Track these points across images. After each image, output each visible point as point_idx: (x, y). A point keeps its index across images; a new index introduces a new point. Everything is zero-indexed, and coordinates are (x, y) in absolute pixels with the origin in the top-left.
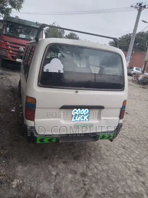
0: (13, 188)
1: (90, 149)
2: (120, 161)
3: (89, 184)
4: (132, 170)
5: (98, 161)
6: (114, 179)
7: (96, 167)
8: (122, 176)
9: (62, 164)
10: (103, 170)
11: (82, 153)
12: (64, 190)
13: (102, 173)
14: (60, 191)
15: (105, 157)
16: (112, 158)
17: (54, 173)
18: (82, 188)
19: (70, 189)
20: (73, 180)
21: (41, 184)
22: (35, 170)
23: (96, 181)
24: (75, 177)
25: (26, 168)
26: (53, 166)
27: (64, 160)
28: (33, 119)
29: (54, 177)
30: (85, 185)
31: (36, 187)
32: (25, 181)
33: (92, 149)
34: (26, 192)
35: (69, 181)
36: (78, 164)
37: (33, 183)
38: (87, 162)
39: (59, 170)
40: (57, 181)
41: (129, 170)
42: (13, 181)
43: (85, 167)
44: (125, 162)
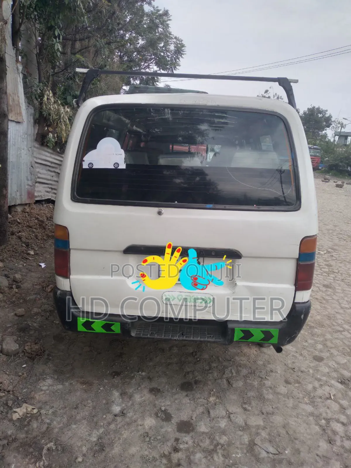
0: (11, 420)
1: (238, 372)
2: (312, 414)
3: (187, 450)
4: (338, 443)
5: (244, 403)
6: (264, 454)
7: (229, 416)
8: (297, 452)
9: (146, 392)
10: (246, 428)
11: (210, 377)
12: (116, 450)
13: (241, 433)
14: (107, 450)
15: (271, 397)
16: (291, 403)
17: (117, 409)
18: (164, 456)
19: (133, 450)
20: (151, 433)
21: (74, 426)
22: (78, 394)
23: (212, 447)
24: (162, 427)
25: (60, 387)
26: (123, 394)
27: (154, 385)
28: (66, 274)
29: (110, 417)
30: (176, 450)
31: (61, 429)
32: (43, 412)
33: (244, 372)
34: (35, 434)
35: (142, 432)
36: (186, 400)
37: (59, 419)
38: (212, 399)
39: (133, 404)
40: (112, 426)
41: (330, 442)
42: (19, 406)
43: (201, 409)
44: (328, 421)
